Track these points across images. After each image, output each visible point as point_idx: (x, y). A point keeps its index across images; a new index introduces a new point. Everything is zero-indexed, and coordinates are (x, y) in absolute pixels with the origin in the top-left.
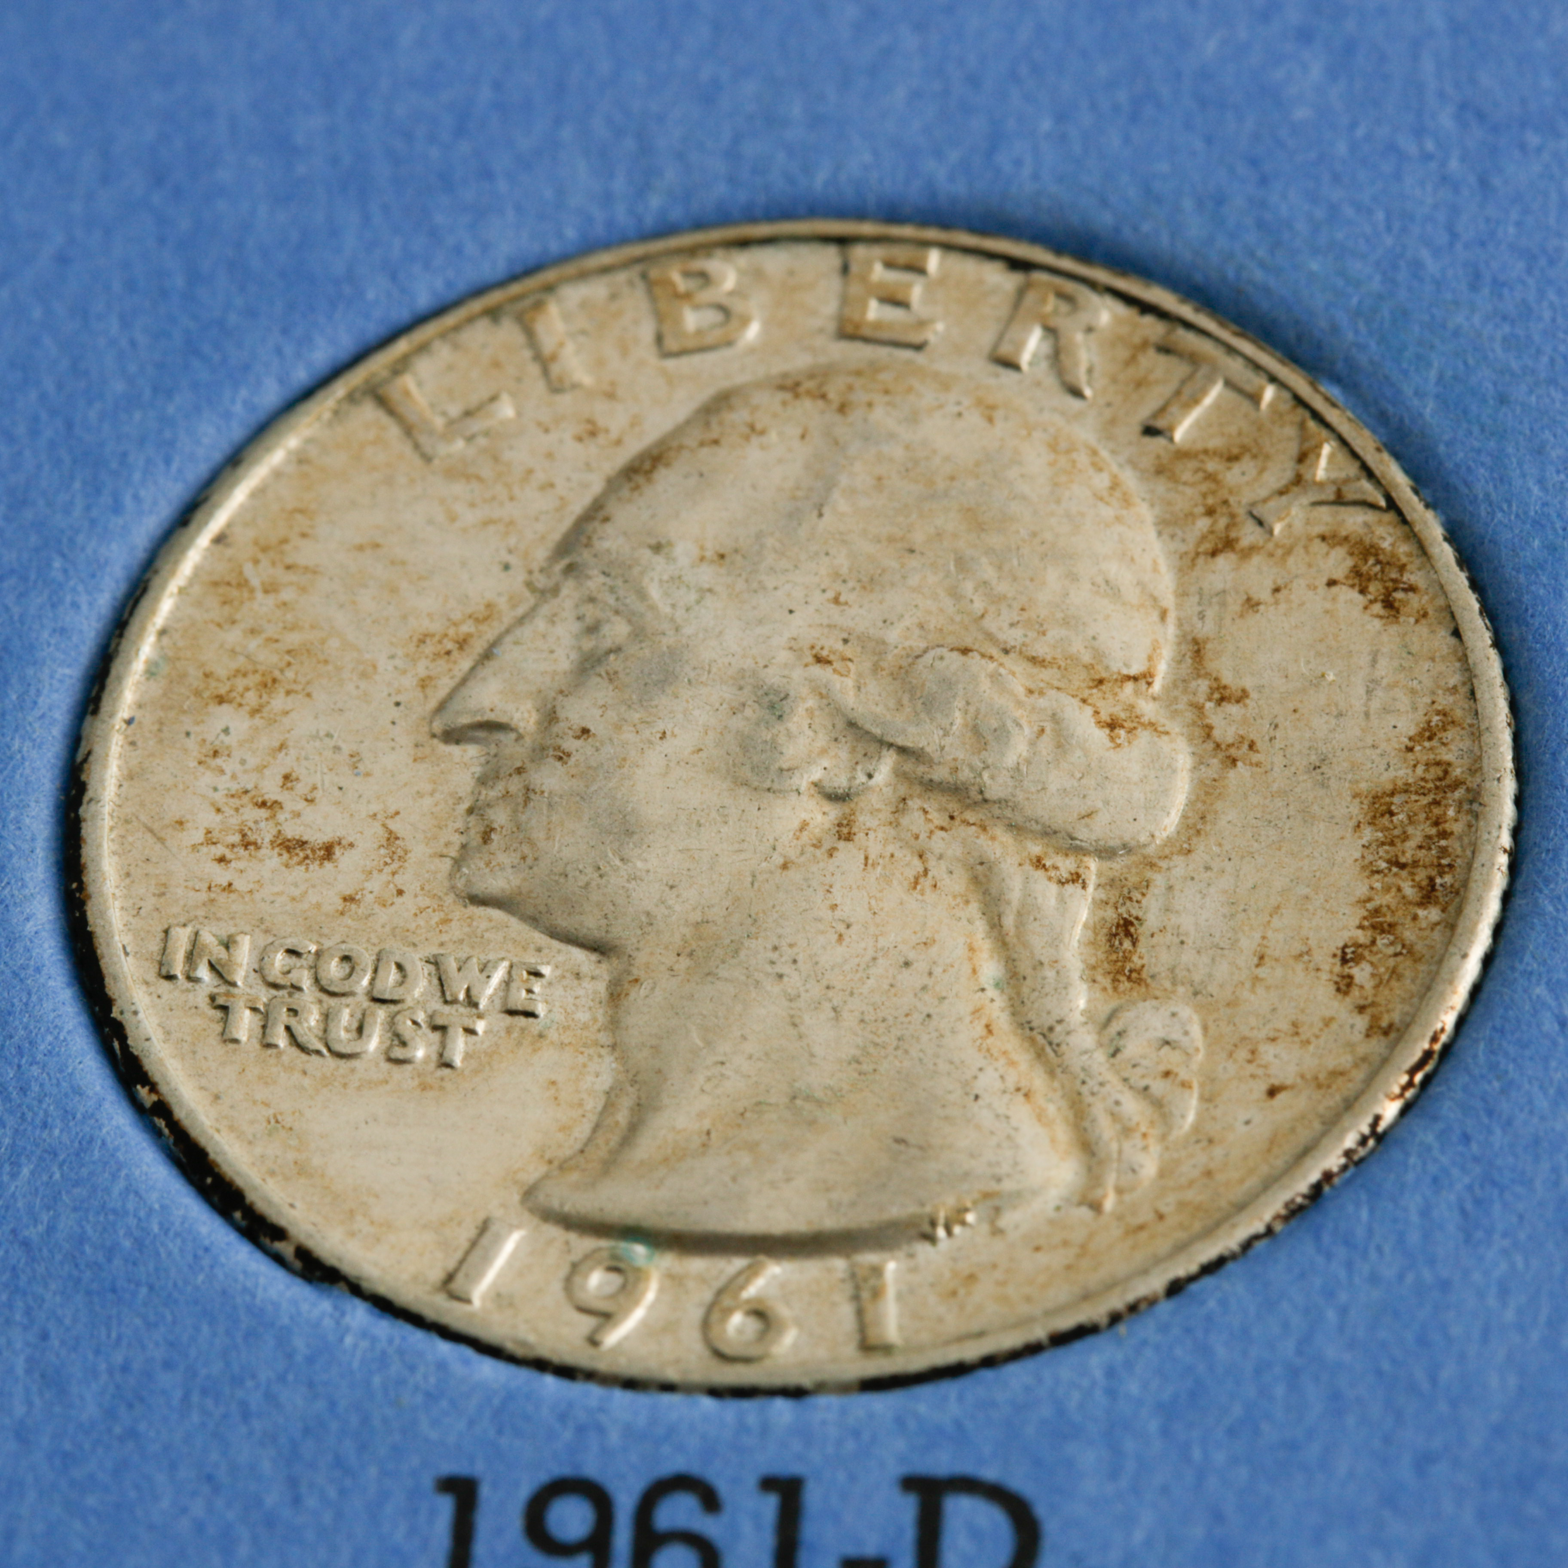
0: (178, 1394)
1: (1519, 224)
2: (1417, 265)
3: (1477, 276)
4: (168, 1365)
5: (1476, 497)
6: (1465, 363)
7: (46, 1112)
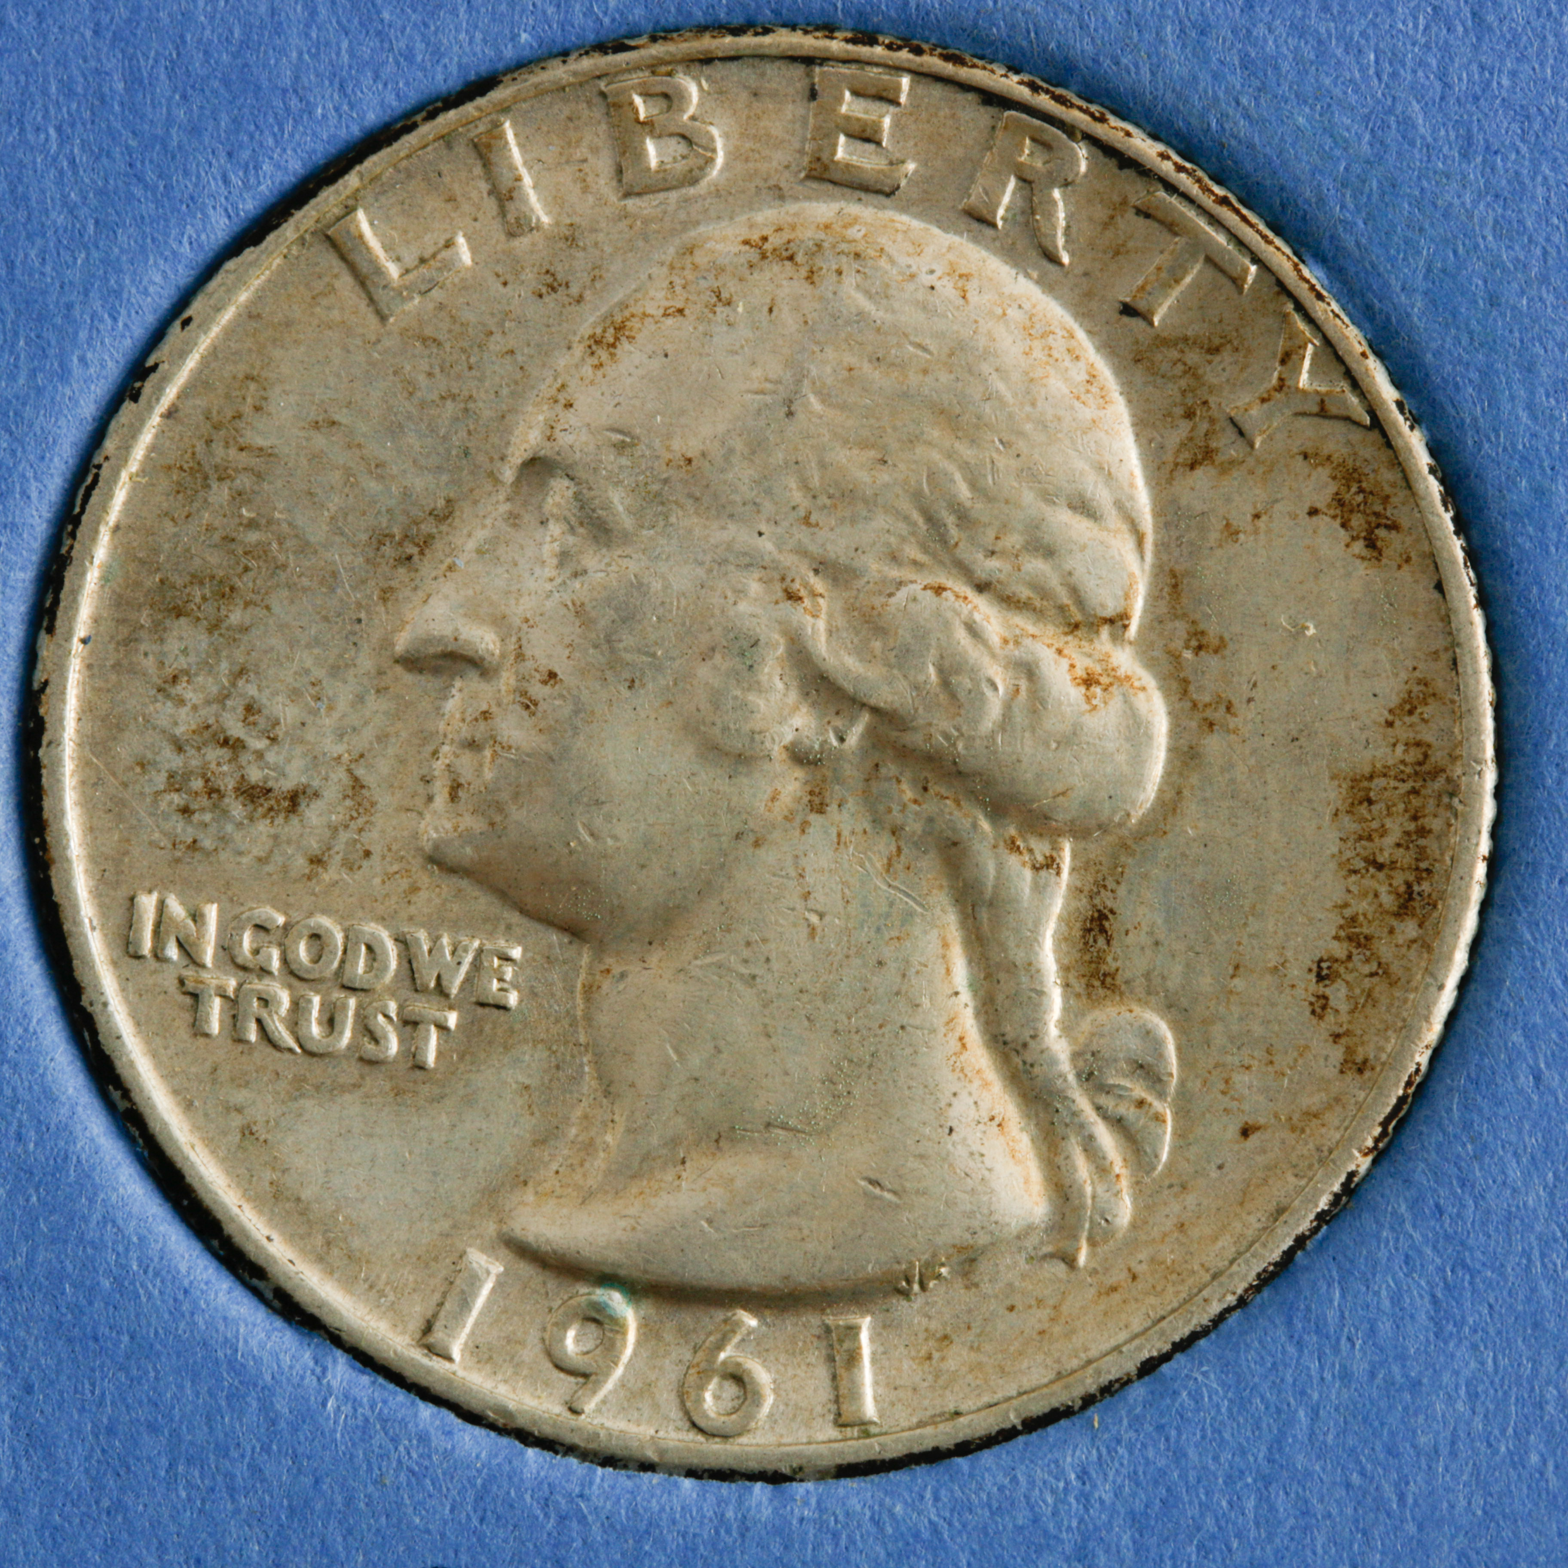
0: (164, 1462)
1: (1513, 74)
2: (1406, 123)
3: (1469, 138)
4: (153, 1428)
5: (1463, 420)
6: (1455, 252)
7: (20, 1121)
